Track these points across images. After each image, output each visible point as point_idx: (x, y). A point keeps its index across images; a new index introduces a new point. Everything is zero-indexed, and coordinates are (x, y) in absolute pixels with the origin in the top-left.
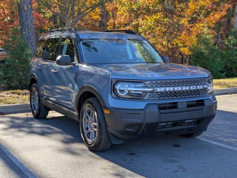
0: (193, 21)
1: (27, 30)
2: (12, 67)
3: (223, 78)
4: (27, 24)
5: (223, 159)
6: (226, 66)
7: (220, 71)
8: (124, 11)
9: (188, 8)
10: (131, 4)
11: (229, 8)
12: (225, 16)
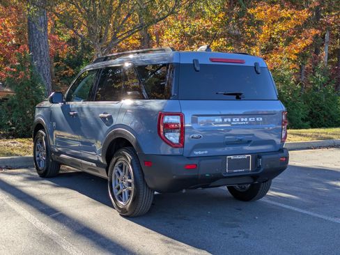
0: (268, 50)
1: (39, 58)
2: (18, 108)
3: (306, 128)
4: (39, 50)
5: (294, 225)
6: (311, 113)
7: (302, 119)
8: (174, 36)
9: (261, 34)
10: (183, 25)
11: (317, 35)
12: (311, 45)
